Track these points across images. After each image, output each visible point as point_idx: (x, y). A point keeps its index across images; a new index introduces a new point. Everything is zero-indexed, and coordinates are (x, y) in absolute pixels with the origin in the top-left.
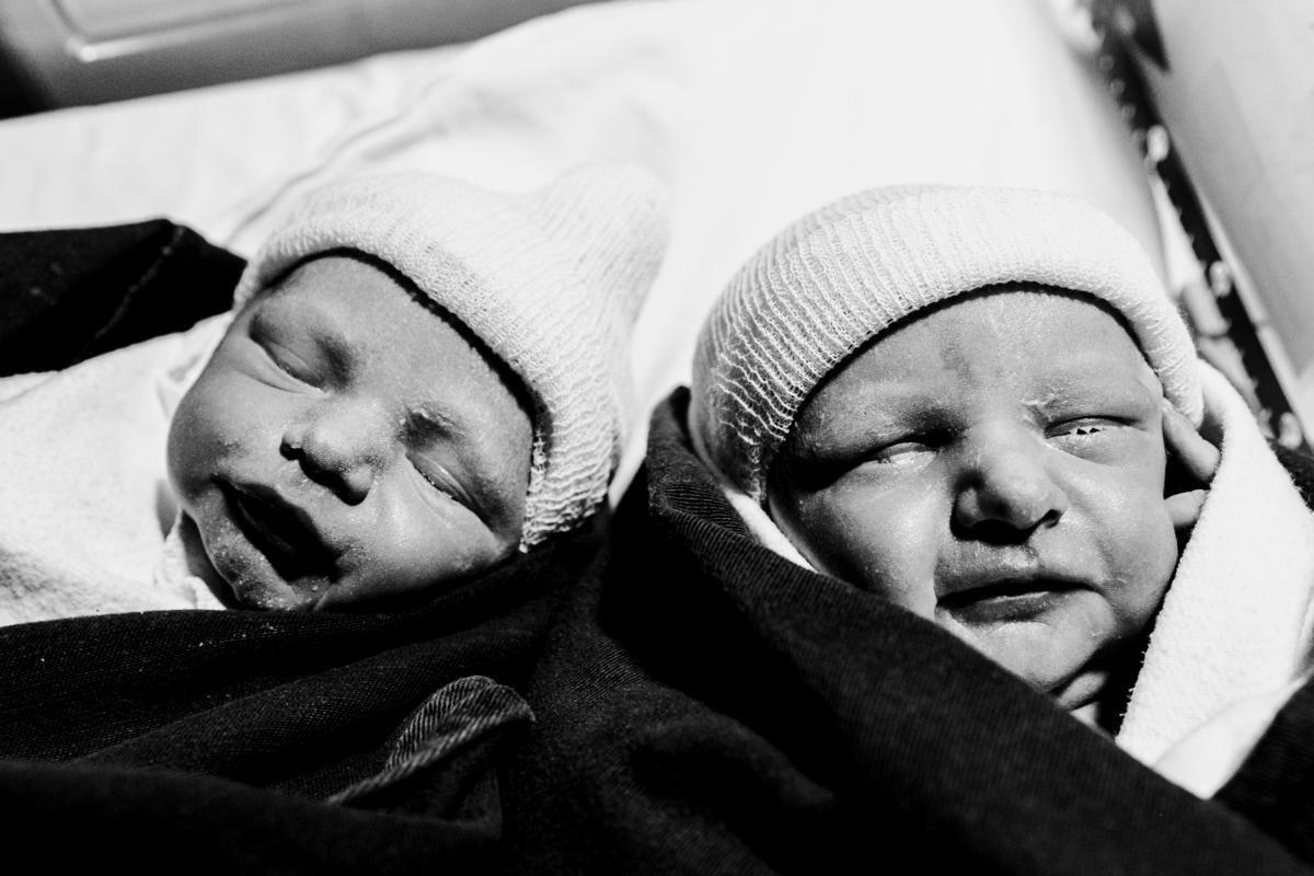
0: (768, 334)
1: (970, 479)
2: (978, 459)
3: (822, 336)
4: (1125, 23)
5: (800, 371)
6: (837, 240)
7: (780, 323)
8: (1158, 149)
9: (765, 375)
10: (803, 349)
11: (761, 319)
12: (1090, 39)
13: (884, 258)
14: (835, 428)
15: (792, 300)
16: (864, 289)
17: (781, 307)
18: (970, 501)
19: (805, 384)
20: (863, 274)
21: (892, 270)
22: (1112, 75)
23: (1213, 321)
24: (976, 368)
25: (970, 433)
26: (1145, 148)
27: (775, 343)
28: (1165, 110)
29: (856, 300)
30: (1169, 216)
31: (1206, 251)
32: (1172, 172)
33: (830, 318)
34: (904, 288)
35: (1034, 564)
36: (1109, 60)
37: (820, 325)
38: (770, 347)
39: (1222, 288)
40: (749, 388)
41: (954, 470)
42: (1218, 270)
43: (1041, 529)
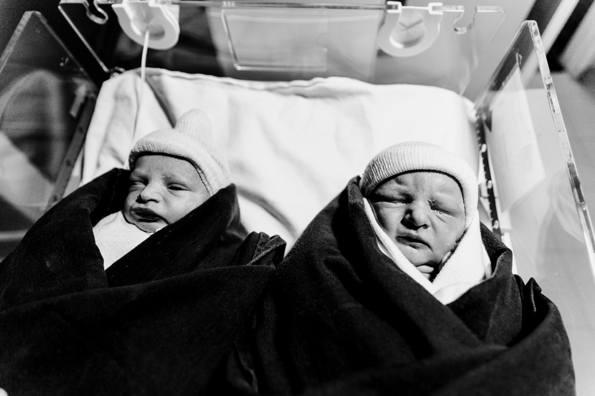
0: (376, 167)
1: (409, 211)
2: (413, 208)
3: (387, 170)
4: (484, 117)
5: (380, 176)
6: (397, 150)
7: (379, 165)
8: (483, 150)
9: (373, 175)
10: (382, 172)
11: (376, 163)
12: (474, 119)
13: (406, 156)
14: (386, 191)
15: (383, 161)
16: (399, 163)
17: (381, 162)
18: (408, 216)
19: (380, 179)
20: (400, 159)
21: (406, 160)
22: (477, 129)
23: (485, 193)
24: (419, 187)
25: (414, 202)
26: (480, 148)
27: (377, 169)
28: (488, 141)
29: (396, 164)
30: (482, 166)
31: (488, 177)
32: (485, 155)
33: (390, 167)
34: (408, 165)
35: (417, 234)
36: (477, 125)
37: (387, 168)
38: (376, 169)
39: (490, 187)
40: (369, 177)
41: (407, 208)
42: (490, 182)
43: (422, 228)
